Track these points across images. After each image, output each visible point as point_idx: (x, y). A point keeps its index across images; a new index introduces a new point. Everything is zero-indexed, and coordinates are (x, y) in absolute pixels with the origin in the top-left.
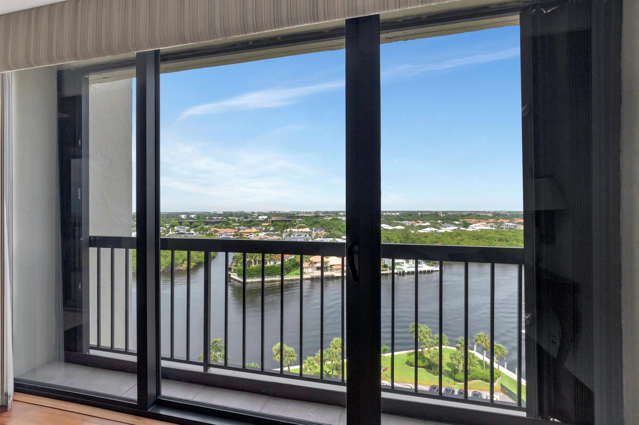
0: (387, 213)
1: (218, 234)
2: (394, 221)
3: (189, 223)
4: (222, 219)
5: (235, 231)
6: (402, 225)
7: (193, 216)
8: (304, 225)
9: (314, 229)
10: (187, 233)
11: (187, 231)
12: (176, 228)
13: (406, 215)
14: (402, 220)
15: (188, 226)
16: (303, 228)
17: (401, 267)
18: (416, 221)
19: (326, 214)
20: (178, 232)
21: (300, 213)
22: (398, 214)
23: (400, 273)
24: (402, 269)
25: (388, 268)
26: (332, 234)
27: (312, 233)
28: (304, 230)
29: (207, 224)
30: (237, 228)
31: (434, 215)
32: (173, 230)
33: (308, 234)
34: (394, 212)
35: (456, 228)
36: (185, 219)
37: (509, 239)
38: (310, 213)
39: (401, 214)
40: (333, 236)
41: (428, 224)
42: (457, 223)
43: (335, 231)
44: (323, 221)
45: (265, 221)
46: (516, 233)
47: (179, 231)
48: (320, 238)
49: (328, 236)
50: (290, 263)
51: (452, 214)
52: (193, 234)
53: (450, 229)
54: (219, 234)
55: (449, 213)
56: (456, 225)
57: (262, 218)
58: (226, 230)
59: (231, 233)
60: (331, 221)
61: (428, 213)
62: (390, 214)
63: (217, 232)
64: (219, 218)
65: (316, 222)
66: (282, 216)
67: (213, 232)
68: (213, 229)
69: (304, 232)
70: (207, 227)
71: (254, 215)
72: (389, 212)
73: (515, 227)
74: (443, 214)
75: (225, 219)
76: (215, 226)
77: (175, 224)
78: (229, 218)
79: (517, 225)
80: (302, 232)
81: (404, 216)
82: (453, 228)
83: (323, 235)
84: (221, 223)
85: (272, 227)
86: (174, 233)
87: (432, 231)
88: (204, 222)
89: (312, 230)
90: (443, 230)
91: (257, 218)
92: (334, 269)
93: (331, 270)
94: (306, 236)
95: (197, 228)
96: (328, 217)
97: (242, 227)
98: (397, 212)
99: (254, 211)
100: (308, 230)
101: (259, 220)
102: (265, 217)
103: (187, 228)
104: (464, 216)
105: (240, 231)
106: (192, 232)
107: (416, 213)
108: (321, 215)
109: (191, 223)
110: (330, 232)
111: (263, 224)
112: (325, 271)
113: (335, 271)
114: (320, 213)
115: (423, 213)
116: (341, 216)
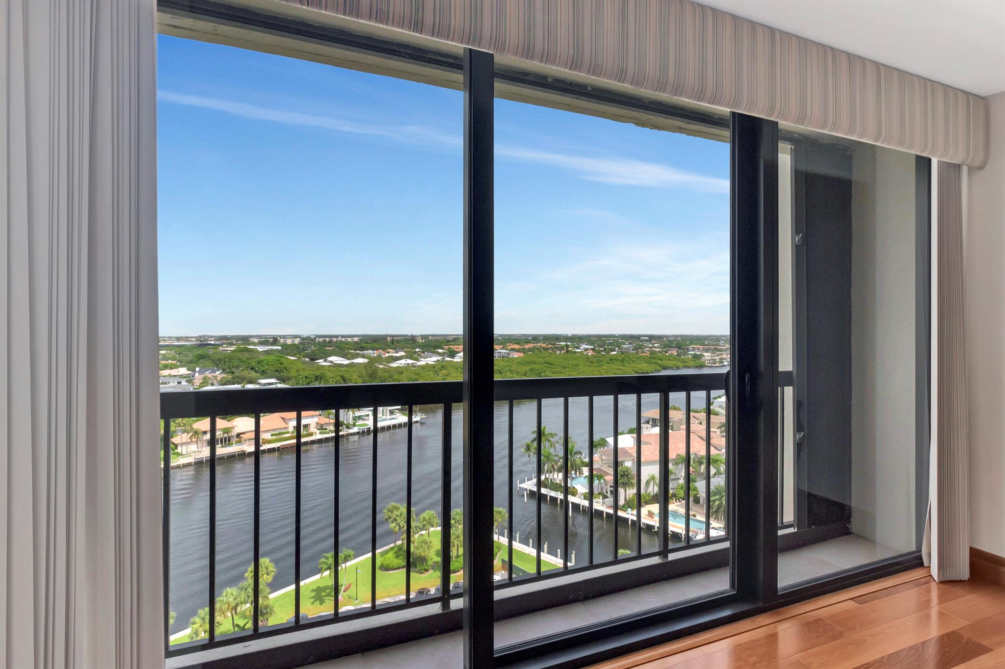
0: (340, 339)
2: (350, 351)
6: (364, 356)
8: (175, 362)
9: (197, 369)
13: (369, 341)
14: (362, 349)
16: (171, 368)
17: (365, 422)
18: (384, 350)
19: (222, 341)
21: (164, 340)
22: (356, 339)
23: (363, 432)
24: (367, 425)
25: (344, 426)
26: (238, 377)
27: (194, 376)
28: (174, 372)
31: (410, 340)
33: (186, 379)
34: (349, 336)
35: (440, 358)
37: (502, 371)
38: (186, 339)
39: (361, 340)
40: (240, 381)
41: (402, 354)
42: (440, 351)
43: (242, 370)
44: (219, 353)
46: (509, 362)
48: (212, 385)
49: (229, 381)
51: (434, 338)
53: (432, 360)
55: (430, 337)
56: (440, 354)
60: (234, 354)
61: (402, 338)
62: (343, 339)
65: (202, 356)
69: (174, 376)
72: (343, 336)
73: (508, 354)
74: (422, 339)
79: (510, 352)
80: (170, 376)
81: (367, 343)
82: (435, 358)
83: (219, 379)
87: (409, 364)
89: (194, 371)
90: (422, 362)
92: (246, 440)
93: (239, 442)
94: (179, 383)
100: (183, 371)
104: (450, 341)
107: (384, 338)
108: (213, 342)
110: (233, 373)
112: (225, 447)
113: (247, 444)
114: (209, 339)
115: (395, 338)
116: (254, 344)
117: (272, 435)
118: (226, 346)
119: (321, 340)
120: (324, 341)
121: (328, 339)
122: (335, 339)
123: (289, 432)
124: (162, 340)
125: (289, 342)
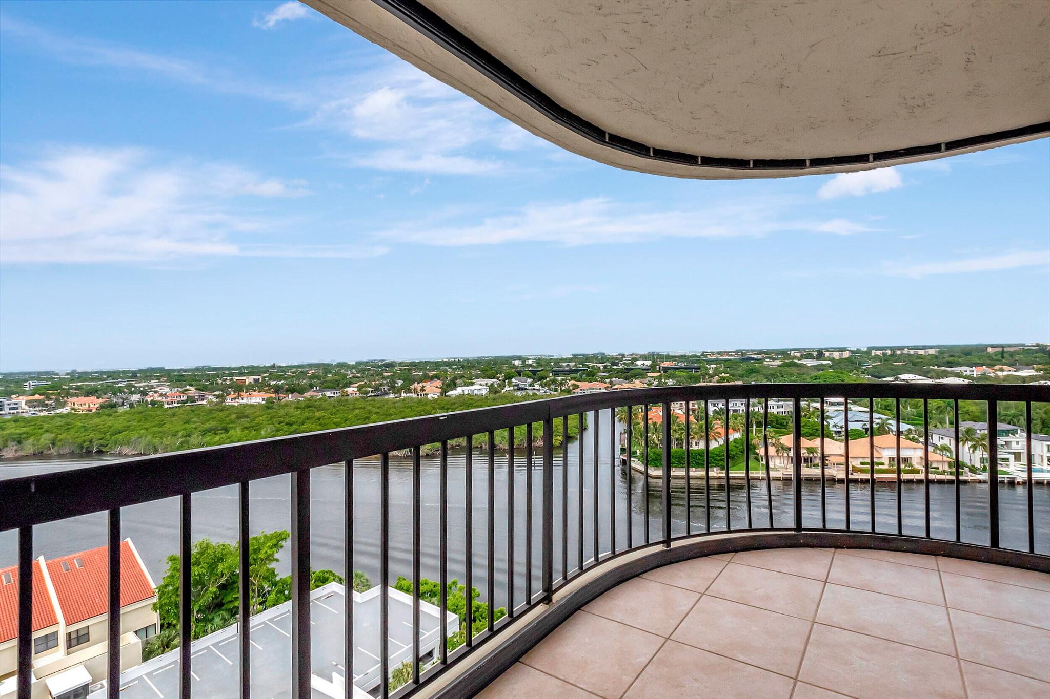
0: (906, 351)
1: (578, 390)
2: (931, 367)
3: (531, 374)
4: (575, 366)
5: (606, 385)
6: (958, 375)
7: (530, 362)
8: (728, 375)
10: (530, 388)
11: (530, 385)
12: (513, 380)
13: (956, 355)
14: (950, 364)
15: (529, 377)
18: (991, 366)
19: (763, 355)
20: (517, 387)
21: (710, 355)
22: (932, 352)
23: (1010, 482)
24: (1006, 473)
29: (558, 375)
30: (608, 380)
32: (510, 384)
34: (924, 348)
36: (521, 366)
38: (727, 353)
39: (941, 353)
44: (764, 367)
45: (652, 368)
47: (518, 385)
50: (737, 447)
52: (539, 390)
54: (581, 390)
57: (644, 364)
58: (592, 383)
59: (600, 389)
60: (780, 368)
61: (1016, 349)
62: (912, 352)
63: (578, 387)
64: (570, 364)
65: (751, 370)
66: (676, 361)
67: (571, 388)
68: (571, 383)
70: (560, 378)
71: (624, 359)
72: (910, 348)
75: (581, 366)
76: (571, 378)
77: (512, 375)
78: (587, 365)
84: (580, 372)
85: (670, 380)
86: (512, 388)
88: (553, 371)
91: (632, 363)
92: (835, 465)
95: (545, 381)
96: (770, 361)
97: (614, 379)
98: (931, 347)
99: (623, 352)
101: (637, 367)
102: (648, 363)
103: (529, 380)
105: (614, 385)
106: (537, 386)
107: (982, 349)
108: (755, 357)
109: (534, 373)
111: (649, 374)
112: (811, 467)
113: (836, 469)
114: (748, 353)
115: (1006, 349)
116: (796, 357)
117: (862, 463)
118: (768, 360)
119: (878, 353)
120: (884, 354)
121: (889, 352)
122: (899, 352)
123: (883, 464)
124: (709, 355)
125: (836, 355)
